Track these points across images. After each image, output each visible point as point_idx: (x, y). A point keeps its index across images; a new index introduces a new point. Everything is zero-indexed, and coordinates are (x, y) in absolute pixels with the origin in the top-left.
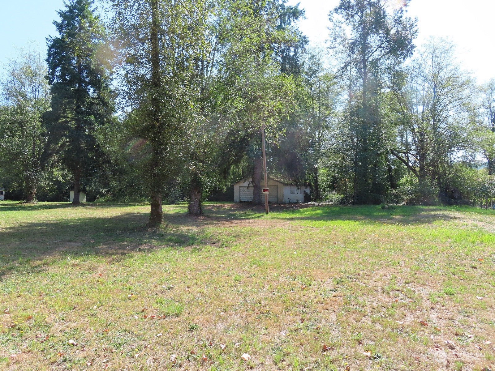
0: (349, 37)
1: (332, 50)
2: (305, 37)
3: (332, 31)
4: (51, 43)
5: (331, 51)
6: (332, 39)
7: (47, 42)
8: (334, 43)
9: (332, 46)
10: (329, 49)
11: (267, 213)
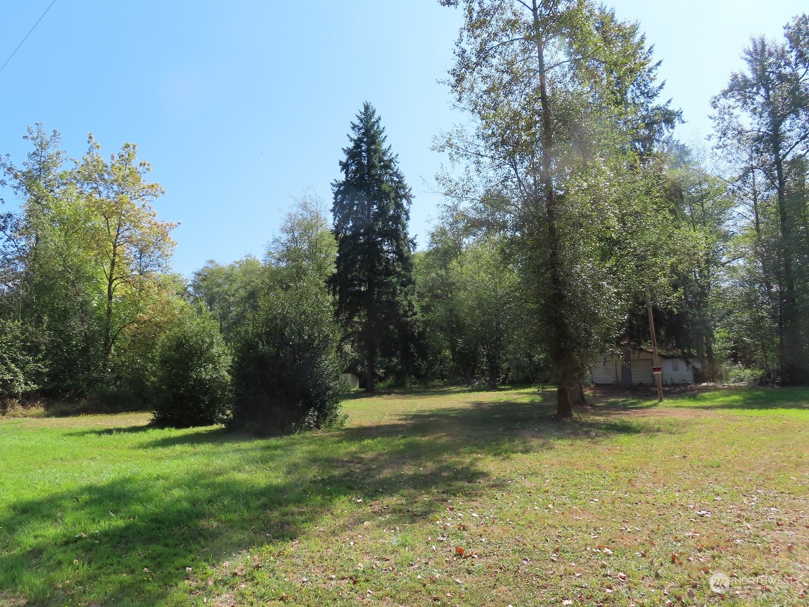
0: (747, 127)
1: (721, 150)
2: (683, 146)
3: (717, 121)
4: (336, 189)
5: (719, 152)
6: (719, 134)
7: (332, 187)
8: (722, 139)
9: (721, 144)
10: (715, 150)
11: (661, 400)
